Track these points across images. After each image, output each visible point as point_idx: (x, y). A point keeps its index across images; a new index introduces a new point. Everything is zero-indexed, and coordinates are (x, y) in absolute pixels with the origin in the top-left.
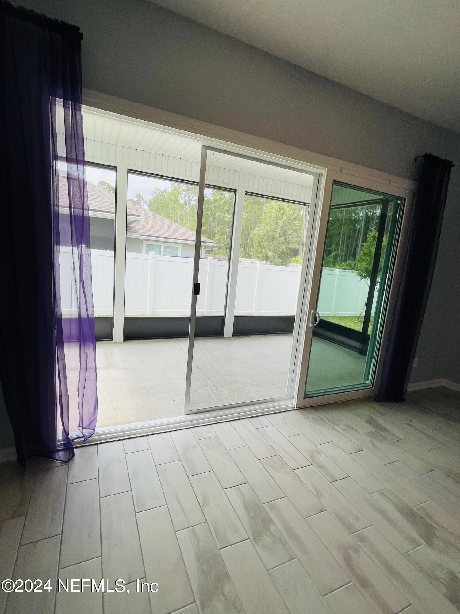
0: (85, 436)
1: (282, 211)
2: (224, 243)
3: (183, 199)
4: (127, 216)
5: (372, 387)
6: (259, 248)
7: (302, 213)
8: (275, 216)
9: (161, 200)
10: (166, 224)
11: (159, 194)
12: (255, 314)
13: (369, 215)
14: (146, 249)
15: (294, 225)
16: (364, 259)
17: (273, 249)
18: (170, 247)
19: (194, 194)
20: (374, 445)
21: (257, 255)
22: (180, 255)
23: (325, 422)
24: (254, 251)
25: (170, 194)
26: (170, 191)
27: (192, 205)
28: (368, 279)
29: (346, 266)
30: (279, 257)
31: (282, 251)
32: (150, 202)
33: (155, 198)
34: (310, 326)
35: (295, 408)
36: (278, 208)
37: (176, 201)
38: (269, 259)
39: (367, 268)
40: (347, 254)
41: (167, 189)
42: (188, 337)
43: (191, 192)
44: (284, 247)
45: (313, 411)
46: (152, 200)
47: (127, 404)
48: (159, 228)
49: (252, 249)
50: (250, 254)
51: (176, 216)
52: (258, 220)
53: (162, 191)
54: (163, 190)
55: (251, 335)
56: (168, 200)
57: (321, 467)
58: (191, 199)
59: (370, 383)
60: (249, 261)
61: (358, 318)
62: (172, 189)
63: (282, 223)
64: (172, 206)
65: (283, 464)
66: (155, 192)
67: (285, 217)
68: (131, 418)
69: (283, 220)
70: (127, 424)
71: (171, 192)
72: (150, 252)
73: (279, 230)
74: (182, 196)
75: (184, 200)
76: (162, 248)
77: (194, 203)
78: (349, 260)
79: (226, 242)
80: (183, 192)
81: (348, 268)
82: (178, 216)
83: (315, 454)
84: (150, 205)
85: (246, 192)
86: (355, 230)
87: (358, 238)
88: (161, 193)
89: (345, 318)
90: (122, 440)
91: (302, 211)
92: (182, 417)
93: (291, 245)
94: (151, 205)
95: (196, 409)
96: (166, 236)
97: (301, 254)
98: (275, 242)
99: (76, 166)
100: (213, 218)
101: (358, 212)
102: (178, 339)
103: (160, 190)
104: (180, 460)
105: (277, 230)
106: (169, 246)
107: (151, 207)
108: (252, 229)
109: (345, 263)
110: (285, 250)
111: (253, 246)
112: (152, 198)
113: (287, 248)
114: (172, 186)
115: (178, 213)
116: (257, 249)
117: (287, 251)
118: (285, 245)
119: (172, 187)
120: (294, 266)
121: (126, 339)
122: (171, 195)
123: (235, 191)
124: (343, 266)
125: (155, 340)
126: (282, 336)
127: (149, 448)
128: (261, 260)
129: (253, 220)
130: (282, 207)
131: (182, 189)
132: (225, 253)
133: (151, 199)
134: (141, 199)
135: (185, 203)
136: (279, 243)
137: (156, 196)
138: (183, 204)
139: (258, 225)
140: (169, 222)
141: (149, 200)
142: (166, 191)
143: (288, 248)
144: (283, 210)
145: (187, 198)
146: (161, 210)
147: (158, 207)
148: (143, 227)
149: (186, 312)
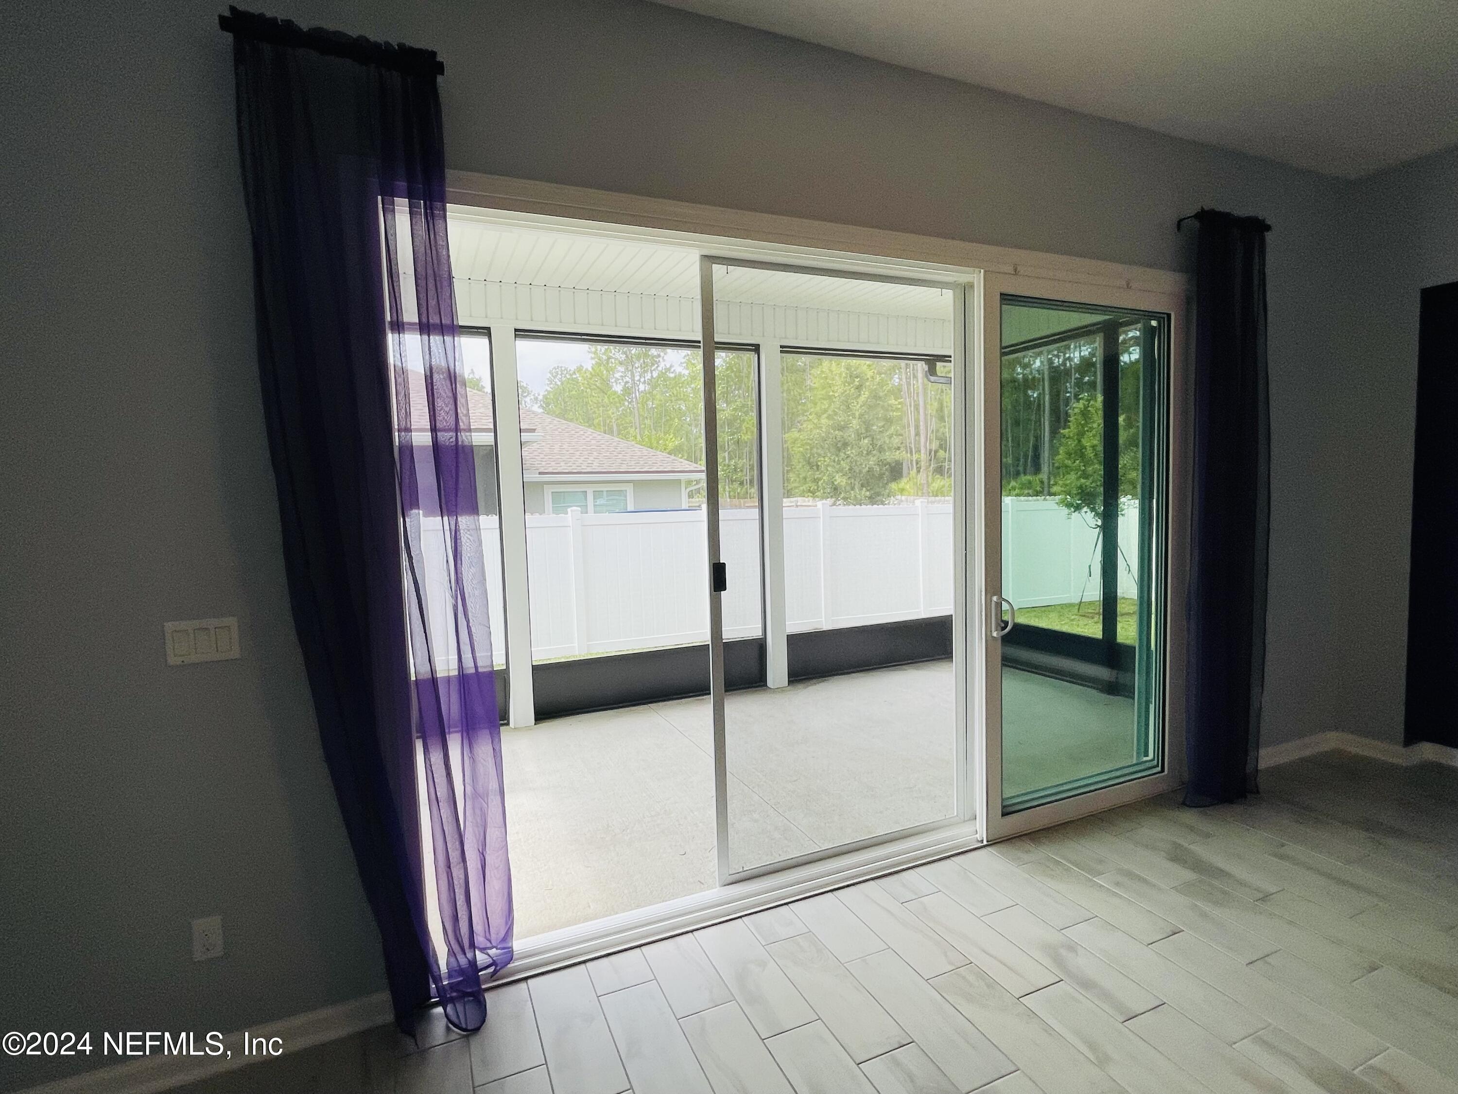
0: (498, 962)
1: (857, 380)
2: (725, 468)
3: (620, 381)
4: (522, 434)
5: (1163, 770)
6: (809, 471)
7: (897, 380)
8: (842, 394)
9: (572, 391)
10: (593, 442)
11: (565, 377)
12: (826, 626)
13: (1055, 365)
14: (553, 504)
15: (890, 408)
16: (1070, 465)
17: (847, 469)
18: (605, 493)
19: (644, 368)
20: (1204, 915)
21: (804, 487)
22: (630, 508)
23: (1068, 870)
24: (798, 480)
25: (591, 373)
26: (590, 369)
27: (642, 392)
28: (1086, 512)
29: (1021, 488)
30: (862, 486)
31: (869, 471)
32: (547, 399)
33: (556, 387)
34: (995, 634)
35: (985, 843)
36: (846, 374)
37: (605, 388)
38: (841, 493)
39: (1081, 487)
40: (1019, 460)
41: (583, 365)
42: (710, 694)
43: (637, 365)
44: (872, 461)
45: (1029, 845)
46: (549, 392)
47: (573, 873)
48: (578, 453)
49: (791, 475)
50: (789, 488)
51: (608, 422)
52: (797, 408)
53: (570, 370)
54: (573, 368)
55: (830, 676)
56: (586, 388)
57: (1086, 984)
58: (638, 381)
59: (1153, 760)
60: (791, 502)
61: (1077, 607)
62: (594, 362)
63: (861, 407)
64: (596, 402)
65: (989, 986)
66: (554, 374)
67: (865, 395)
68: (589, 907)
69: (862, 398)
70: (583, 922)
71: (593, 369)
72: (569, 510)
73: (855, 423)
74: (618, 375)
75: (623, 384)
76: (590, 497)
77: (647, 388)
78: (1025, 474)
79: (729, 466)
80: (617, 367)
81: (1026, 492)
82: (613, 421)
83: (1063, 952)
84: (546, 403)
85: (781, 347)
86: (1028, 404)
87: (1040, 422)
88: (571, 375)
89: (1045, 611)
90: (584, 962)
91: (897, 376)
92: (715, 893)
93: (887, 454)
94: (548, 404)
95: (745, 869)
96: (596, 467)
97: (909, 473)
98: (849, 452)
99: (441, 338)
100: (692, 415)
101: (1029, 360)
102: (661, 704)
103: (566, 369)
104: (735, 1000)
105: (851, 425)
106: (602, 491)
107: (549, 409)
108: (786, 431)
109: (1017, 483)
110: (877, 468)
111: (793, 467)
112: (549, 389)
113: (880, 463)
114: (593, 356)
115: (613, 413)
116: (804, 475)
117: (880, 470)
118: (874, 456)
119: (592, 358)
120: (902, 501)
121: (540, 717)
122: (593, 376)
123: (756, 348)
124: (1014, 488)
125: (609, 711)
126: (906, 670)
127: (653, 978)
128: (822, 498)
129: (786, 410)
130: (855, 370)
131: (616, 359)
132: (730, 492)
133: (547, 390)
134: (525, 394)
135: (627, 391)
136: (860, 454)
137: (559, 383)
138: (622, 392)
139: (799, 419)
140: (599, 437)
141: (542, 394)
142: (580, 369)
143: (882, 463)
144: (857, 377)
145: (628, 379)
146: (571, 413)
147: (565, 407)
148: (542, 456)
149: (701, 635)
